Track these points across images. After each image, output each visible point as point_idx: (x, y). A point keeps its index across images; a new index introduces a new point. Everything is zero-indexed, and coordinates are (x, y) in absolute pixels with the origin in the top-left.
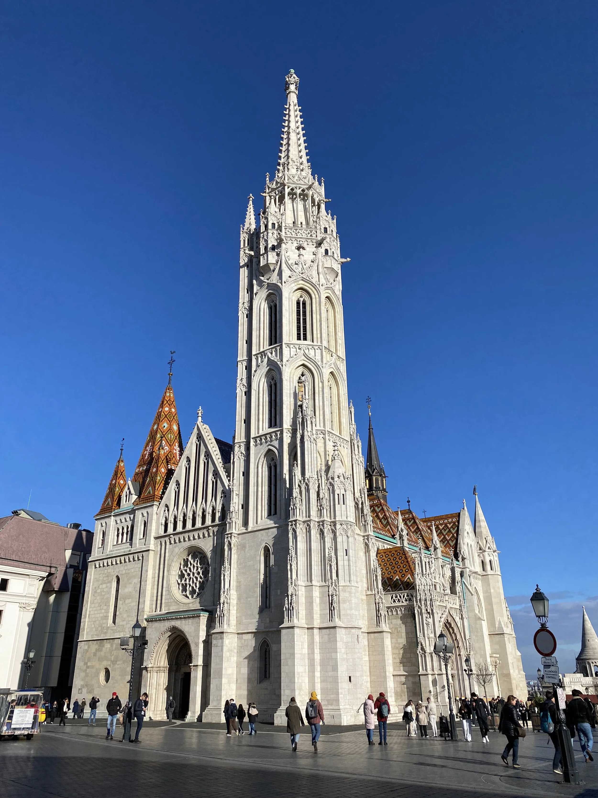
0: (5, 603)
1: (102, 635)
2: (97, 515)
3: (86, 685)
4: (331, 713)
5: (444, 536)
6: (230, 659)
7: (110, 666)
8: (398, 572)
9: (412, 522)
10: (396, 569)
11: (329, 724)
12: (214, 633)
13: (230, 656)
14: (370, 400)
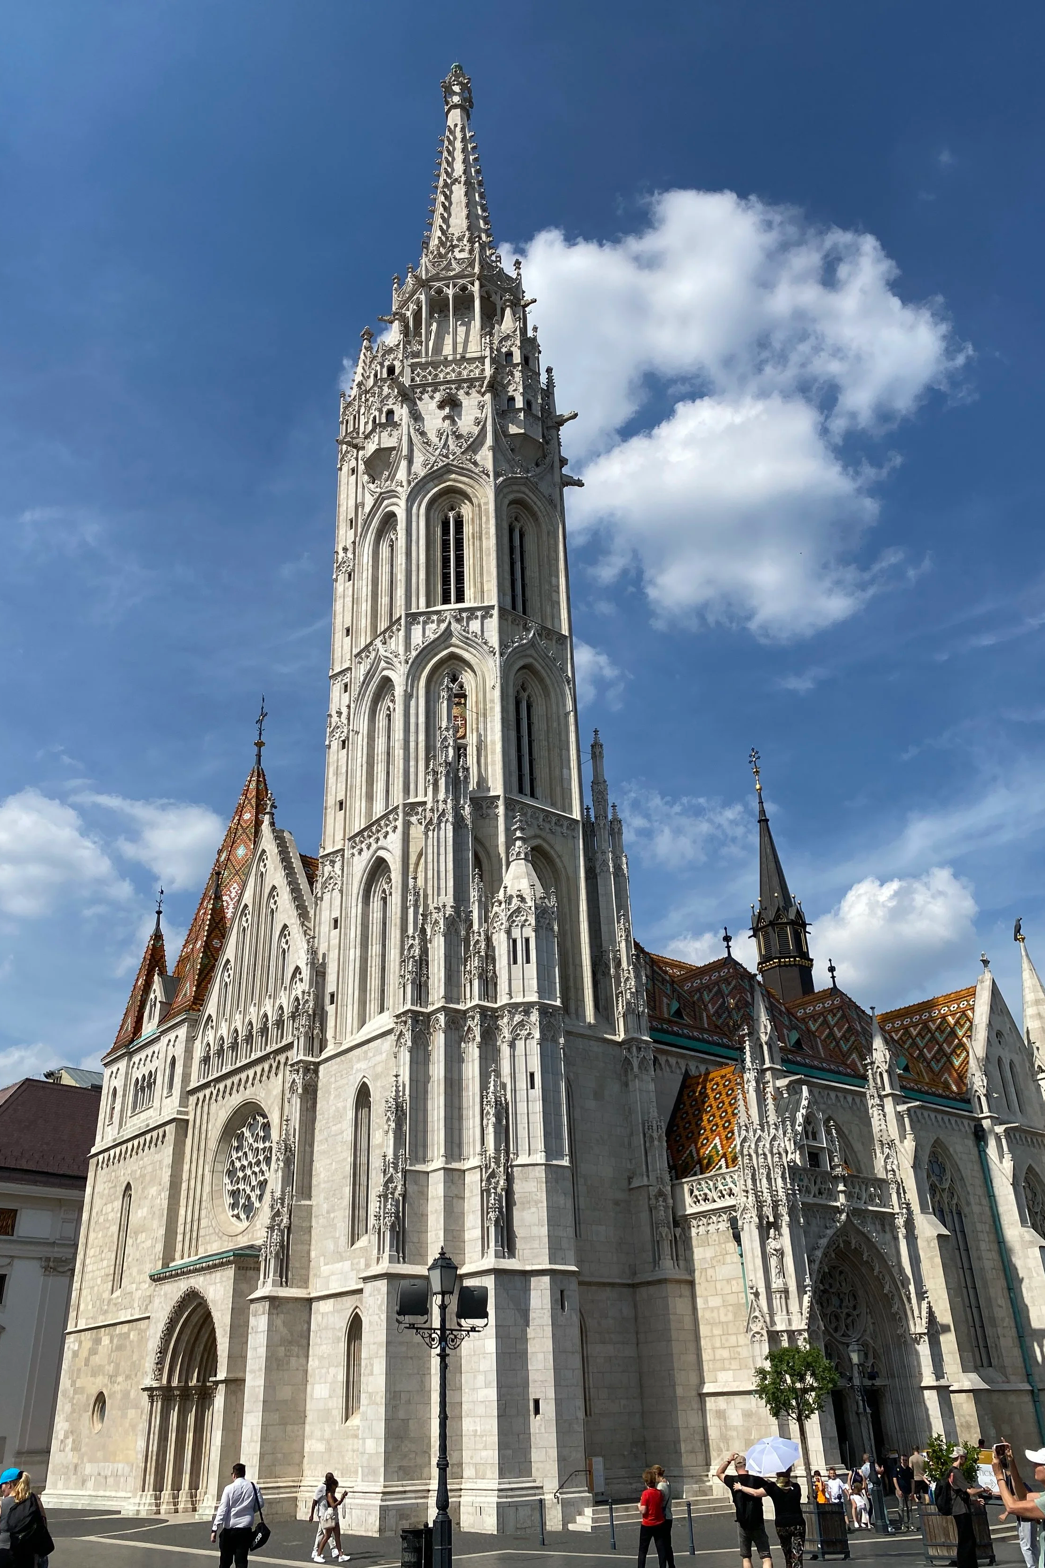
0: (8, 1260)
1: (101, 1318)
2: (108, 1054)
3: (72, 1432)
4: (479, 1499)
5: (941, 1046)
6: (288, 1363)
7: (106, 1386)
8: (720, 1129)
9: (839, 1015)
10: (718, 1119)
11: (473, 1531)
12: (252, 1301)
13: (286, 1355)
14: (756, 756)
